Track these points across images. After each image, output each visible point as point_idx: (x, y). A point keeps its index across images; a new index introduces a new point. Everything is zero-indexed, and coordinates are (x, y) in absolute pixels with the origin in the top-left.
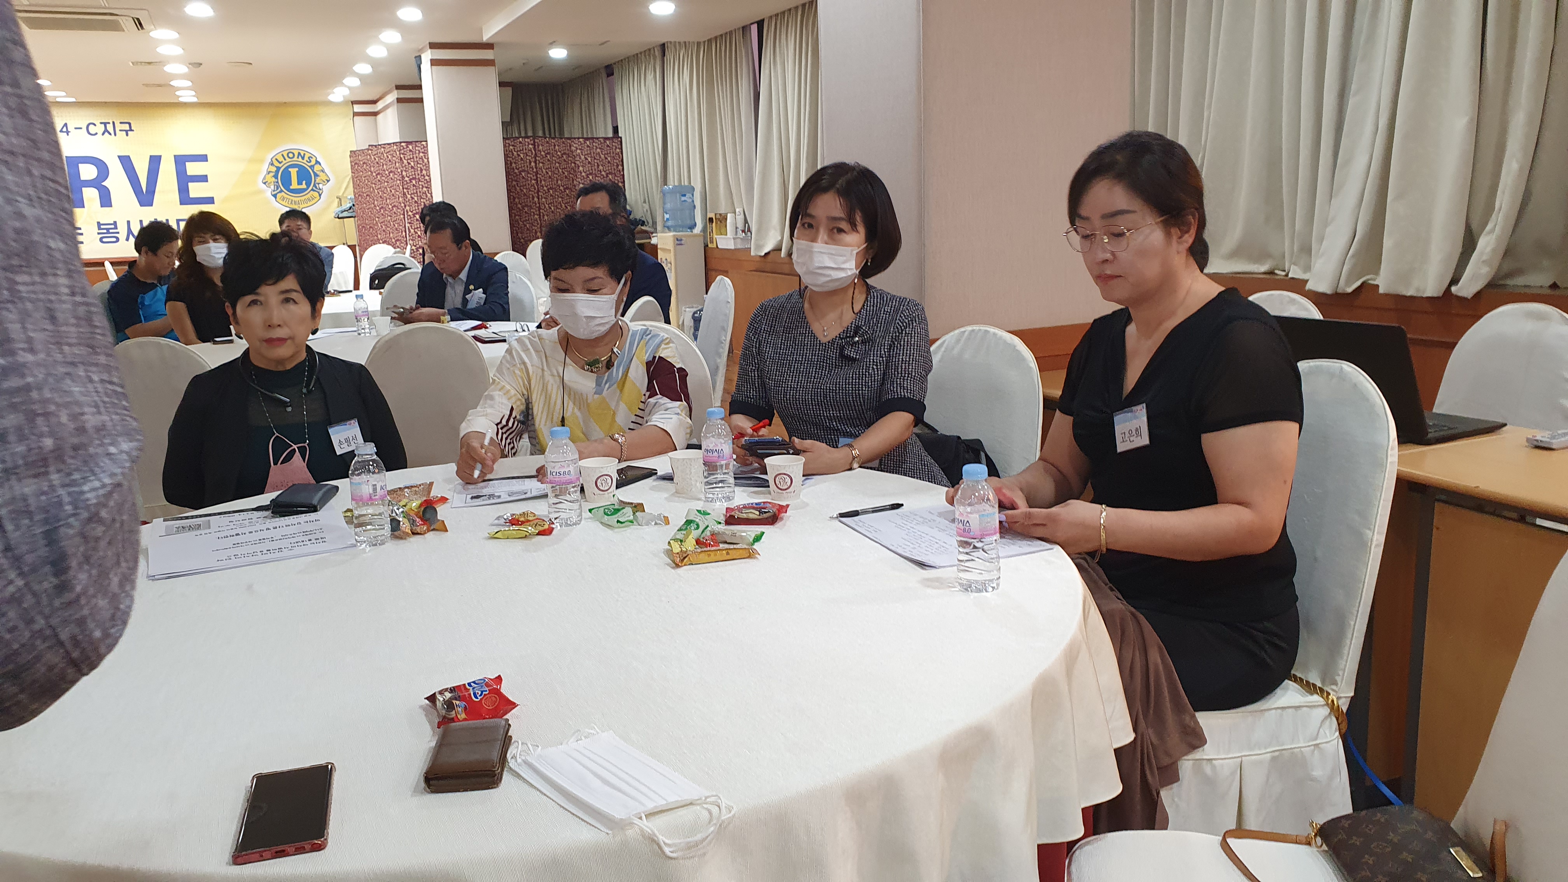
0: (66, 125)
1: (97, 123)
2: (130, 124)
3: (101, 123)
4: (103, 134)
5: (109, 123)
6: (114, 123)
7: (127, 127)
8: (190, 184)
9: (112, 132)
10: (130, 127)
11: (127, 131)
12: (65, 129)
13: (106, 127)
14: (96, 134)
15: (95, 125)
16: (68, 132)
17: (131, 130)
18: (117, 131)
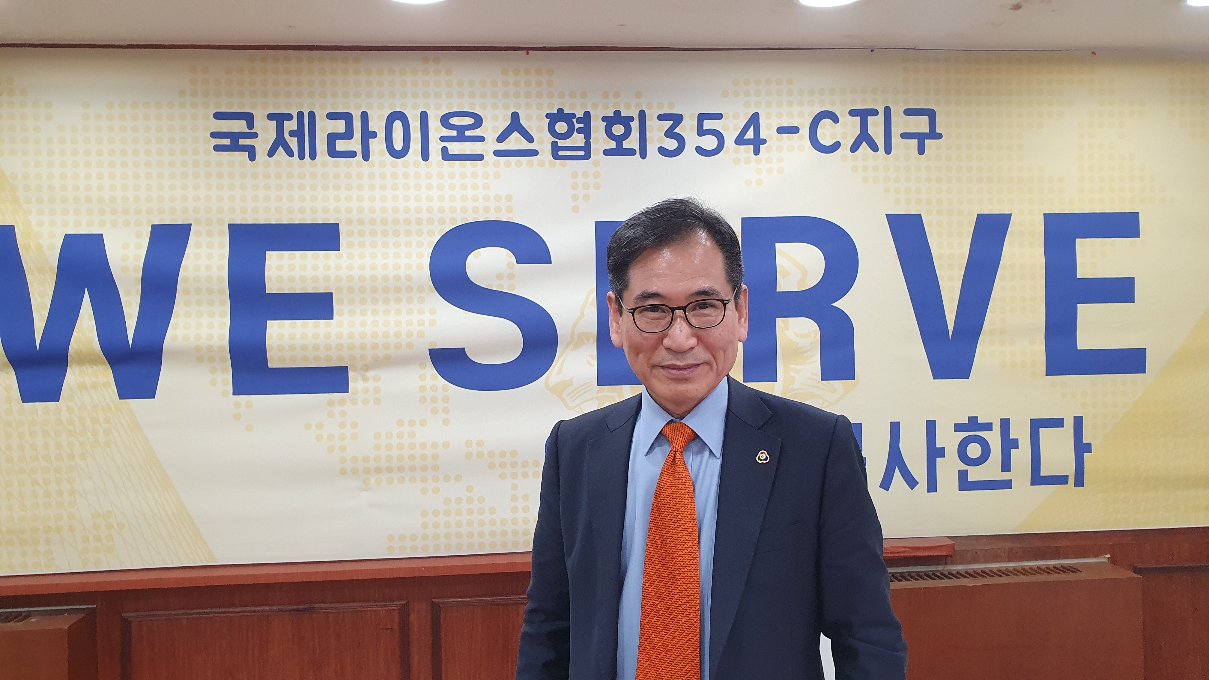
0: (754, 120)
1: (841, 112)
2: (931, 114)
3: (852, 113)
4: (854, 148)
5: (875, 113)
6: (887, 111)
7: (921, 125)
8: (1083, 309)
9: (880, 141)
10: (932, 124)
11: (921, 138)
12: (750, 135)
13: (864, 125)
14: (836, 146)
15: (835, 119)
16: (757, 143)
17: (934, 134)
18: (896, 139)
